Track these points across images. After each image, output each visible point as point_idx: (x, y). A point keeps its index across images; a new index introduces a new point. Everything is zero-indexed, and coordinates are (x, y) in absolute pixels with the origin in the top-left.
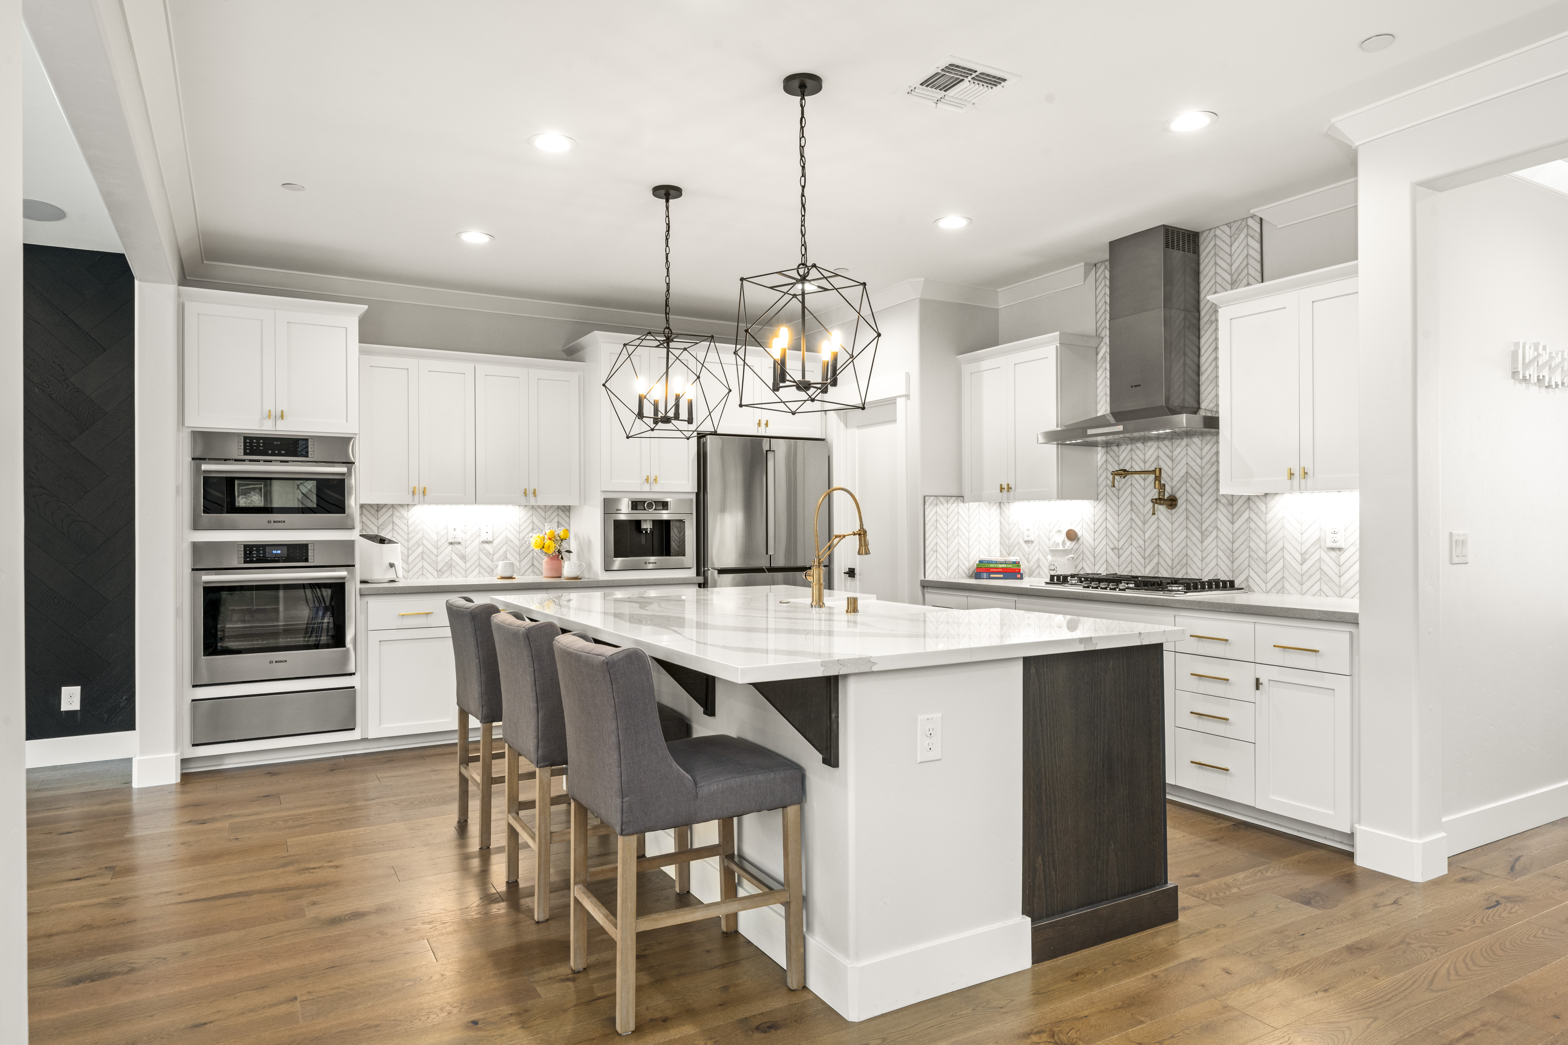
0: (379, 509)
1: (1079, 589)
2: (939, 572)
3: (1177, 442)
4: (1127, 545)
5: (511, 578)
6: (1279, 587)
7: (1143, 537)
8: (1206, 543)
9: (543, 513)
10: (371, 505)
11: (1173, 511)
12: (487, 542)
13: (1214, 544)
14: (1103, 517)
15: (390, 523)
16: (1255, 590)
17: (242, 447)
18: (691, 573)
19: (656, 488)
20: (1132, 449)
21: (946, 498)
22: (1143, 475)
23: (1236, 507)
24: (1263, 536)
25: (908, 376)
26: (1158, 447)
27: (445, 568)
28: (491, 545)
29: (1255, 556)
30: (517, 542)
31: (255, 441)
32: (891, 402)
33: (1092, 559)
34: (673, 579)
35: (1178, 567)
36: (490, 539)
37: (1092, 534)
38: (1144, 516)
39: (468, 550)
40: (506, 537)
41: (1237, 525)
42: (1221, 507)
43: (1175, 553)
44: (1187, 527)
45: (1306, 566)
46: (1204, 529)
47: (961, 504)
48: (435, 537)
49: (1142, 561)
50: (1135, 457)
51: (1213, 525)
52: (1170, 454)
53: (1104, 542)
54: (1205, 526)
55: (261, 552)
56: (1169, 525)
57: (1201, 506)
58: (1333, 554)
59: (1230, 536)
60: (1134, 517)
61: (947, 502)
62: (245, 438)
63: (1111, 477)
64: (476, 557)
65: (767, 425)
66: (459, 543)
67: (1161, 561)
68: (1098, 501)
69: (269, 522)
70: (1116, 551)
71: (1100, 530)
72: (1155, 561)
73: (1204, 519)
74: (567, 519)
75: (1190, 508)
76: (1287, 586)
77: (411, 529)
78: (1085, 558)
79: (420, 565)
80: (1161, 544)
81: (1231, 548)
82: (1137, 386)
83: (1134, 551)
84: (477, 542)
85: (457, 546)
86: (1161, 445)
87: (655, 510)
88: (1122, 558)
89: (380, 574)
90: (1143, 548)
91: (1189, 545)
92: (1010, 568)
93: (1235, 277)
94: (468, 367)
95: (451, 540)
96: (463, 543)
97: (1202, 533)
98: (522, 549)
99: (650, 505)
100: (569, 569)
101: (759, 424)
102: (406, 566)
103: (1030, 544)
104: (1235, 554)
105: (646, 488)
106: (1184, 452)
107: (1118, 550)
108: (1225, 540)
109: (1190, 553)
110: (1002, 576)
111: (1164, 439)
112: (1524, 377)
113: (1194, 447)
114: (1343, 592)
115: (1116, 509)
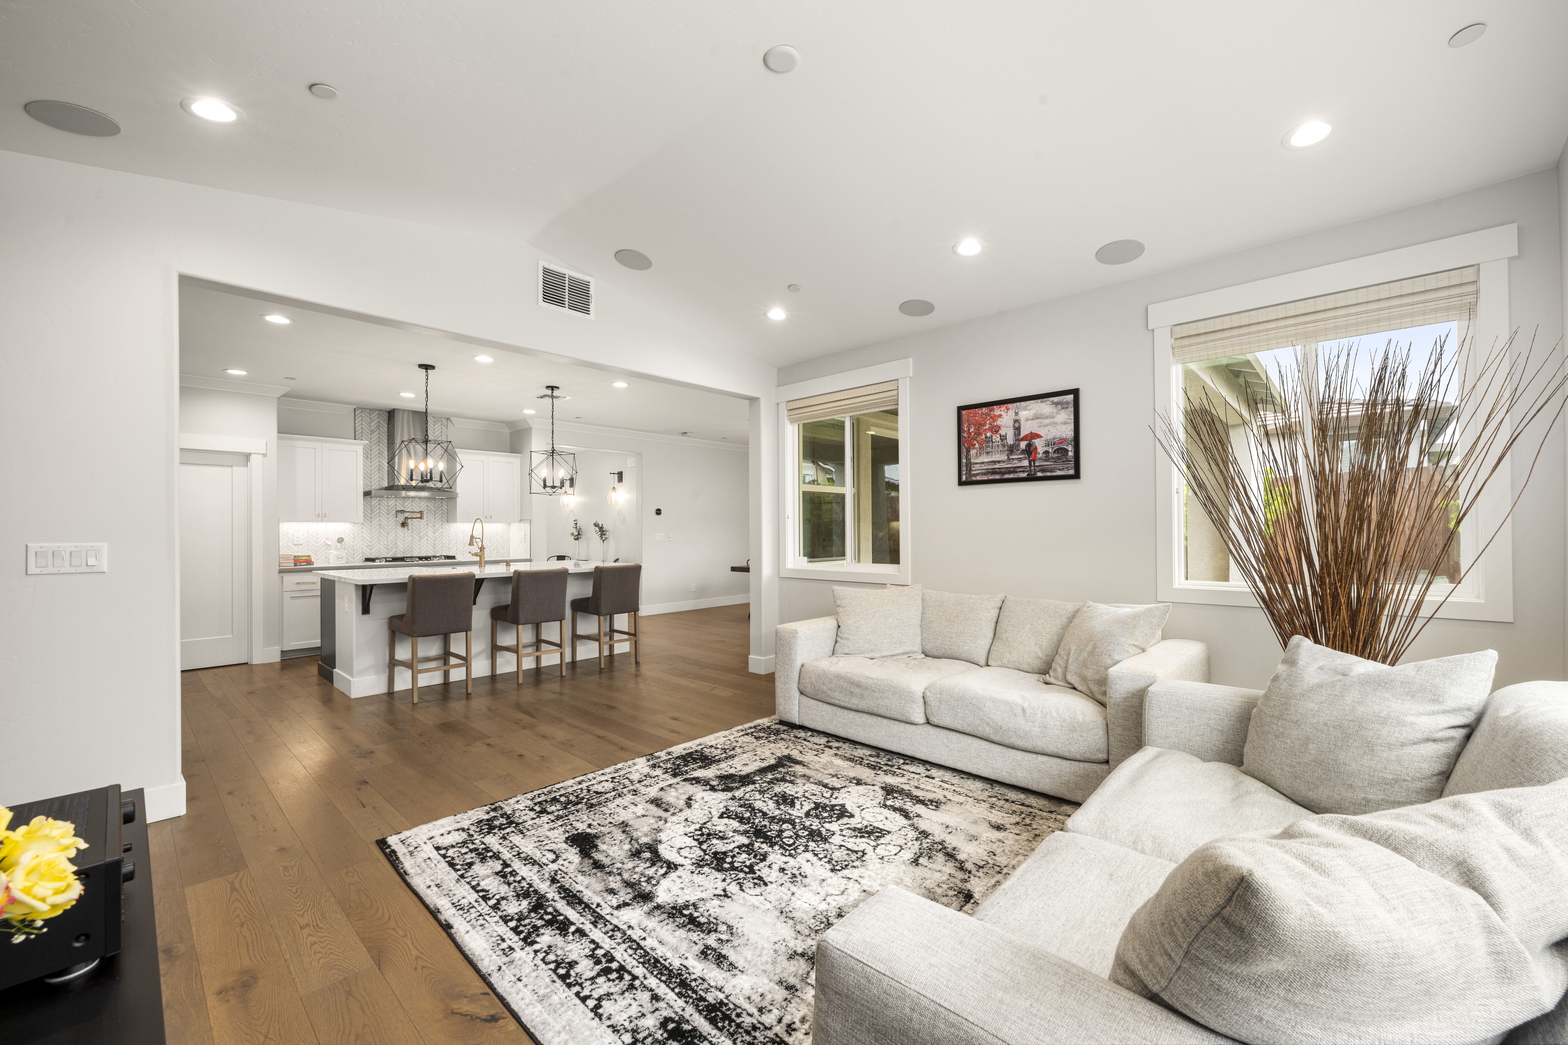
6: (459, 557)
7: (386, 540)
8: (421, 542)
11: (406, 528)
14: (360, 531)
23: (436, 527)
24: (448, 538)
25: (267, 443)
33: (352, 551)
37: (354, 539)
38: (387, 530)
41: (436, 535)
42: (429, 527)
43: (405, 546)
44: (412, 535)
46: (420, 536)
51: (424, 535)
53: (362, 543)
56: (402, 535)
57: (420, 526)
59: (433, 540)
60: (381, 531)
71: (358, 537)
72: (394, 550)
73: (420, 532)
75: (416, 527)
80: (398, 543)
83: (381, 546)
88: (373, 551)
90: (387, 544)
91: (413, 543)
109: (413, 546)
110: (305, 564)
115: (370, 527)
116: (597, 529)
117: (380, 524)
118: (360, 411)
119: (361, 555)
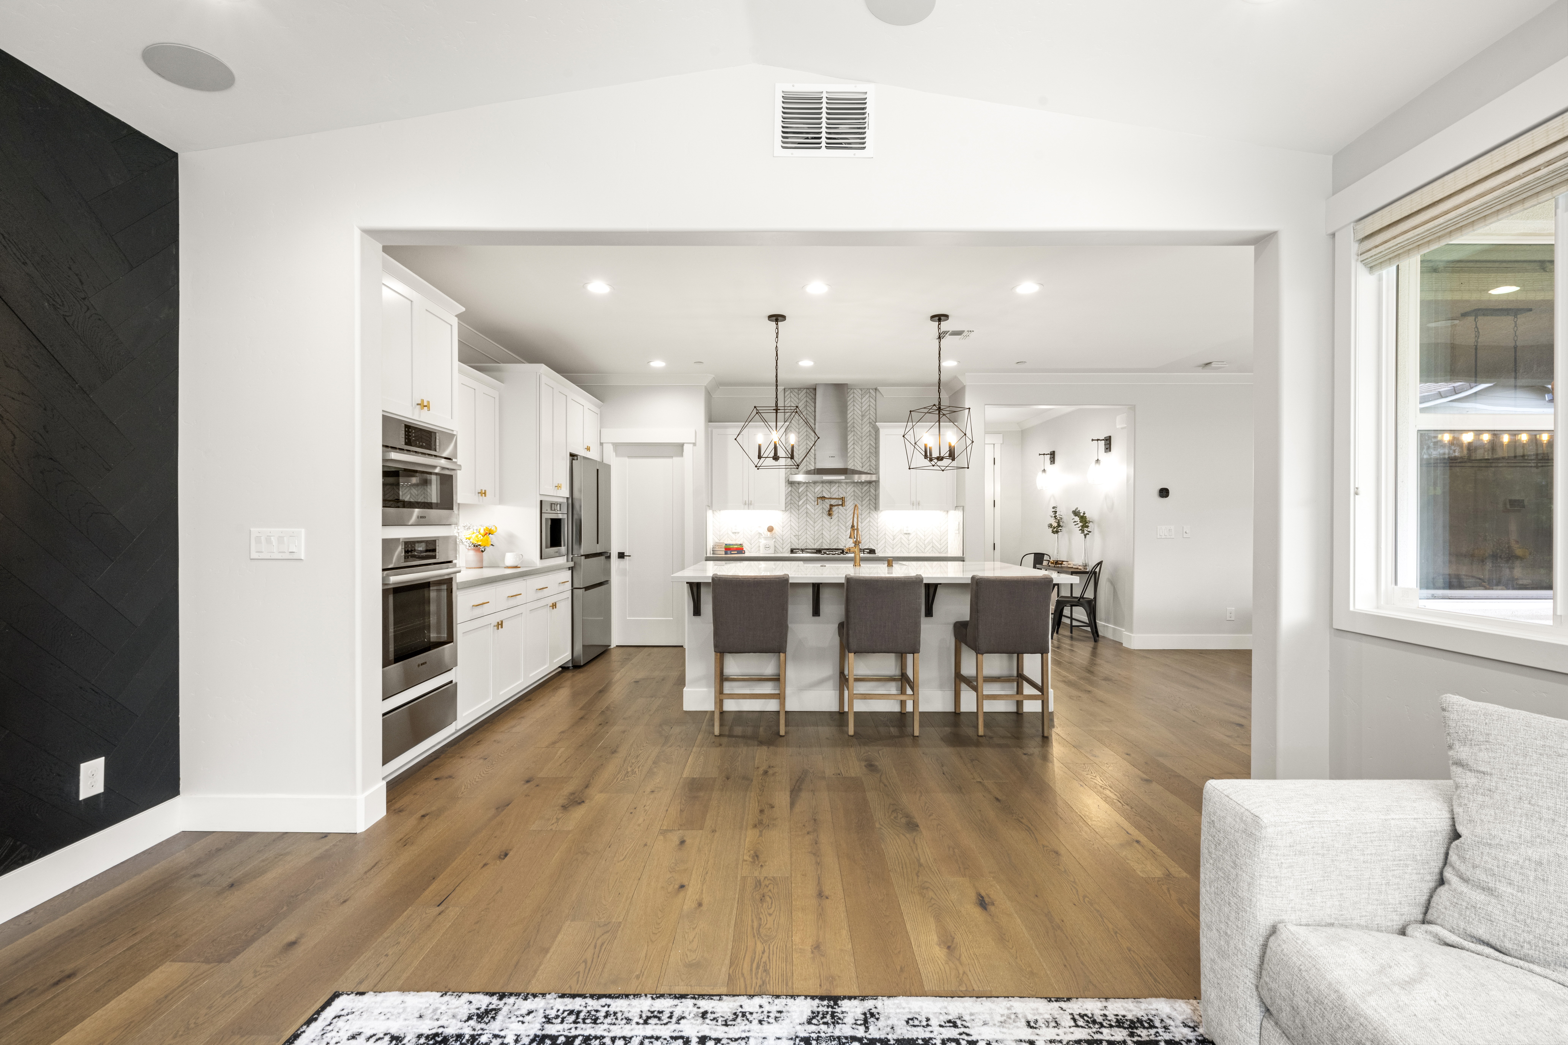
4: (803, 534)
6: (883, 550)
7: (813, 530)
11: (831, 517)
14: (789, 520)
18: (565, 559)
19: (557, 493)
24: (876, 529)
25: (695, 431)
26: (823, 486)
29: (872, 538)
32: (680, 445)
33: (781, 541)
35: (833, 544)
37: (781, 528)
43: (832, 537)
44: (838, 525)
45: (895, 541)
53: (789, 532)
55: (414, 549)
56: (828, 524)
58: (906, 536)
60: (808, 519)
63: (816, 500)
67: (824, 541)
68: (785, 511)
70: (797, 537)
71: (787, 526)
72: (821, 541)
75: (840, 515)
76: (887, 549)
80: (824, 533)
82: (833, 457)
83: (808, 537)
87: (558, 510)
88: (800, 540)
93: (863, 413)
99: (557, 507)
106: (837, 489)
109: (840, 537)
113: (842, 487)
115: (797, 516)
116: (1077, 519)
117: (807, 513)
118: (789, 392)
119: (789, 545)
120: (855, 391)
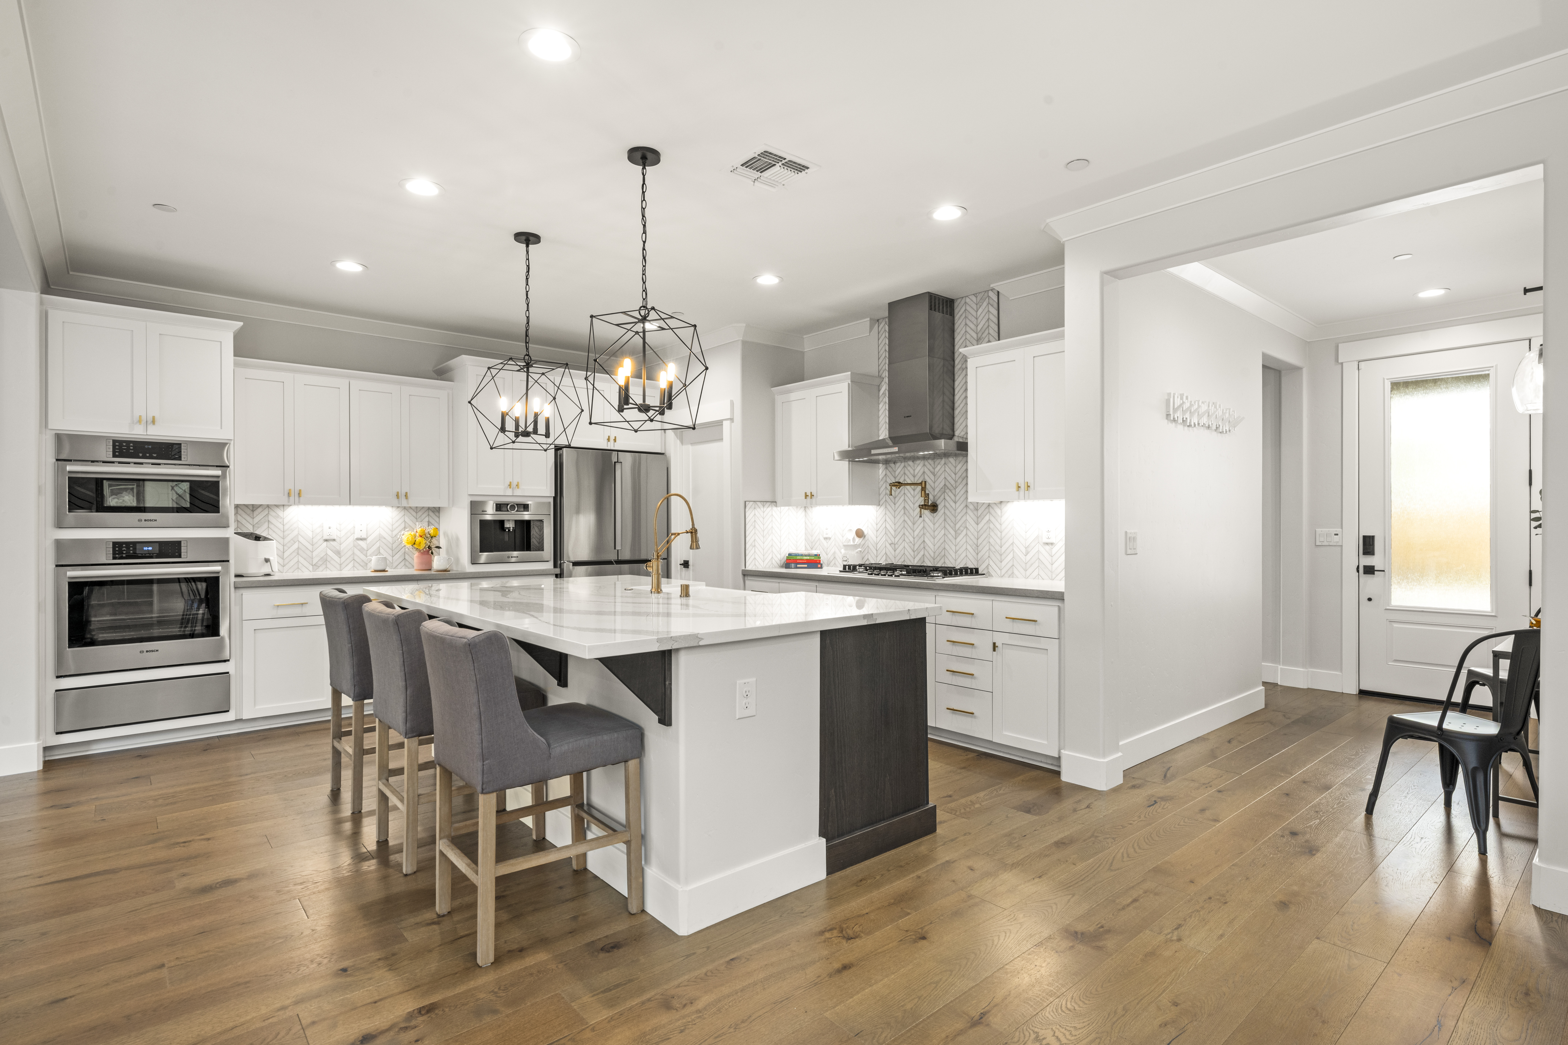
0: (254, 509)
1: (865, 576)
2: (757, 563)
3: (938, 461)
4: (901, 541)
5: (384, 571)
6: (1010, 572)
7: (912, 535)
8: (958, 539)
9: (414, 514)
10: (246, 506)
11: (935, 514)
12: (361, 539)
13: (964, 540)
14: (884, 519)
15: (265, 522)
16: (993, 575)
17: (111, 450)
18: (550, 565)
19: (518, 492)
20: (905, 466)
21: (762, 503)
22: (913, 487)
23: (980, 512)
24: (999, 534)
25: (732, 403)
26: (924, 465)
27: (320, 563)
28: (365, 541)
29: (994, 550)
30: (390, 539)
31: (124, 444)
32: (719, 424)
33: (875, 552)
34: (532, 571)
35: (938, 558)
36: (364, 536)
37: (875, 532)
38: (914, 518)
39: (343, 546)
40: (380, 534)
41: (981, 526)
42: (969, 511)
43: (936, 547)
44: (945, 527)
45: (1029, 557)
46: (957, 529)
47: (775, 508)
48: (310, 534)
49: (912, 553)
50: (907, 472)
51: (964, 525)
52: (932, 470)
53: (884, 539)
54: (958, 526)
55: (131, 549)
56: (931, 525)
57: (955, 510)
58: (1047, 547)
59: (976, 534)
60: (906, 519)
61: (764, 506)
62: (114, 442)
63: (889, 488)
64: (350, 553)
65: (615, 440)
66: (334, 540)
67: (926, 553)
68: (880, 506)
69: (140, 520)
70: (893, 545)
71: (881, 529)
72: (922, 553)
73: (957, 521)
74: (437, 519)
75: (947, 511)
76: (1016, 572)
77: (286, 527)
78: (870, 551)
79: (296, 560)
80: (926, 540)
81: (976, 543)
82: (909, 416)
83: (906, 546)
84: (351, 539)
85: (332, 543)
86: (926, 463)
87: (517, 511)
88: (897, 551)
89: (256, 569)
90: (913, 543)
91: (946, 541)
92: (813, 560)
93: (979, 335)
94: (343, 383)
95: (326, 537)
96: (338, 540)
97: (956, 532)
98: (394, 546)
99: (513, 507)
100: (438, 562)
101: (609, 440)
102: (281, 561)
103: (828, 541)
104: (979, 548)
105: (509, 492)
106: (943, 469)
107: (895, 545)
108: (972, 537)
109: (947, 547)
110: (806, 566)
111: (929, 458)
112: (1174, 418)
113: (950, 465)
114: (1054, 576)
115: (893, 513)
120: (968, 300)
